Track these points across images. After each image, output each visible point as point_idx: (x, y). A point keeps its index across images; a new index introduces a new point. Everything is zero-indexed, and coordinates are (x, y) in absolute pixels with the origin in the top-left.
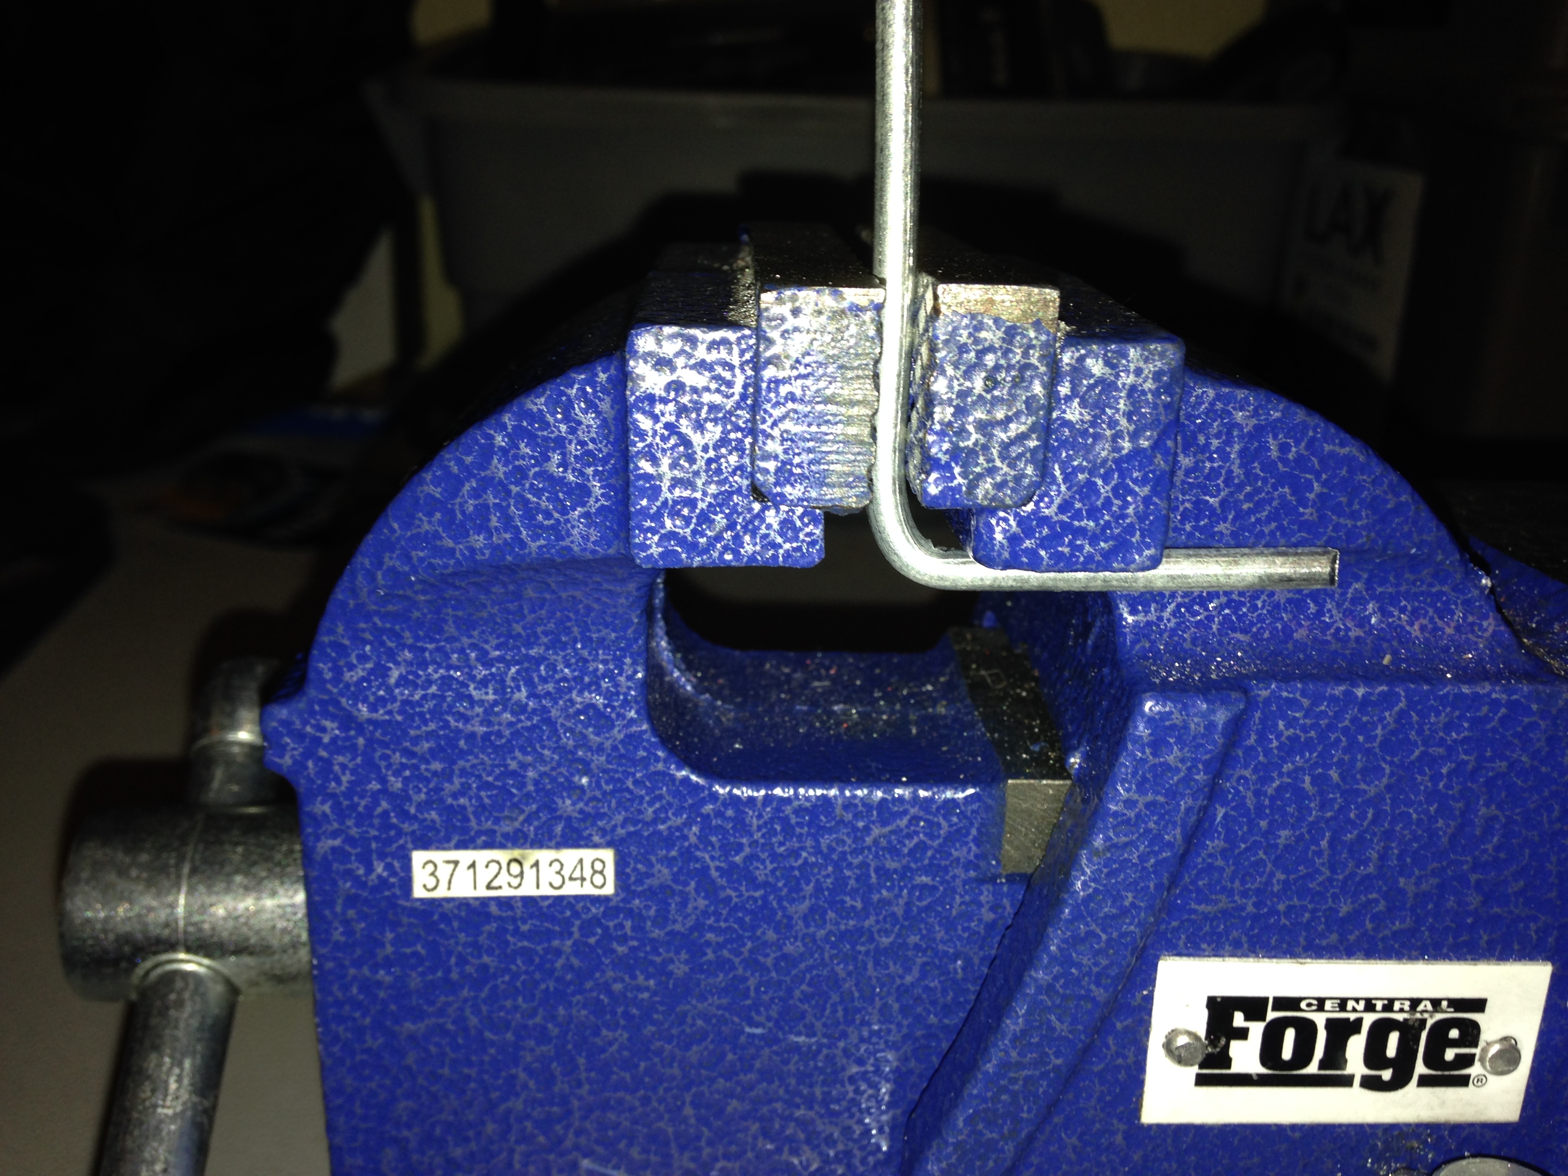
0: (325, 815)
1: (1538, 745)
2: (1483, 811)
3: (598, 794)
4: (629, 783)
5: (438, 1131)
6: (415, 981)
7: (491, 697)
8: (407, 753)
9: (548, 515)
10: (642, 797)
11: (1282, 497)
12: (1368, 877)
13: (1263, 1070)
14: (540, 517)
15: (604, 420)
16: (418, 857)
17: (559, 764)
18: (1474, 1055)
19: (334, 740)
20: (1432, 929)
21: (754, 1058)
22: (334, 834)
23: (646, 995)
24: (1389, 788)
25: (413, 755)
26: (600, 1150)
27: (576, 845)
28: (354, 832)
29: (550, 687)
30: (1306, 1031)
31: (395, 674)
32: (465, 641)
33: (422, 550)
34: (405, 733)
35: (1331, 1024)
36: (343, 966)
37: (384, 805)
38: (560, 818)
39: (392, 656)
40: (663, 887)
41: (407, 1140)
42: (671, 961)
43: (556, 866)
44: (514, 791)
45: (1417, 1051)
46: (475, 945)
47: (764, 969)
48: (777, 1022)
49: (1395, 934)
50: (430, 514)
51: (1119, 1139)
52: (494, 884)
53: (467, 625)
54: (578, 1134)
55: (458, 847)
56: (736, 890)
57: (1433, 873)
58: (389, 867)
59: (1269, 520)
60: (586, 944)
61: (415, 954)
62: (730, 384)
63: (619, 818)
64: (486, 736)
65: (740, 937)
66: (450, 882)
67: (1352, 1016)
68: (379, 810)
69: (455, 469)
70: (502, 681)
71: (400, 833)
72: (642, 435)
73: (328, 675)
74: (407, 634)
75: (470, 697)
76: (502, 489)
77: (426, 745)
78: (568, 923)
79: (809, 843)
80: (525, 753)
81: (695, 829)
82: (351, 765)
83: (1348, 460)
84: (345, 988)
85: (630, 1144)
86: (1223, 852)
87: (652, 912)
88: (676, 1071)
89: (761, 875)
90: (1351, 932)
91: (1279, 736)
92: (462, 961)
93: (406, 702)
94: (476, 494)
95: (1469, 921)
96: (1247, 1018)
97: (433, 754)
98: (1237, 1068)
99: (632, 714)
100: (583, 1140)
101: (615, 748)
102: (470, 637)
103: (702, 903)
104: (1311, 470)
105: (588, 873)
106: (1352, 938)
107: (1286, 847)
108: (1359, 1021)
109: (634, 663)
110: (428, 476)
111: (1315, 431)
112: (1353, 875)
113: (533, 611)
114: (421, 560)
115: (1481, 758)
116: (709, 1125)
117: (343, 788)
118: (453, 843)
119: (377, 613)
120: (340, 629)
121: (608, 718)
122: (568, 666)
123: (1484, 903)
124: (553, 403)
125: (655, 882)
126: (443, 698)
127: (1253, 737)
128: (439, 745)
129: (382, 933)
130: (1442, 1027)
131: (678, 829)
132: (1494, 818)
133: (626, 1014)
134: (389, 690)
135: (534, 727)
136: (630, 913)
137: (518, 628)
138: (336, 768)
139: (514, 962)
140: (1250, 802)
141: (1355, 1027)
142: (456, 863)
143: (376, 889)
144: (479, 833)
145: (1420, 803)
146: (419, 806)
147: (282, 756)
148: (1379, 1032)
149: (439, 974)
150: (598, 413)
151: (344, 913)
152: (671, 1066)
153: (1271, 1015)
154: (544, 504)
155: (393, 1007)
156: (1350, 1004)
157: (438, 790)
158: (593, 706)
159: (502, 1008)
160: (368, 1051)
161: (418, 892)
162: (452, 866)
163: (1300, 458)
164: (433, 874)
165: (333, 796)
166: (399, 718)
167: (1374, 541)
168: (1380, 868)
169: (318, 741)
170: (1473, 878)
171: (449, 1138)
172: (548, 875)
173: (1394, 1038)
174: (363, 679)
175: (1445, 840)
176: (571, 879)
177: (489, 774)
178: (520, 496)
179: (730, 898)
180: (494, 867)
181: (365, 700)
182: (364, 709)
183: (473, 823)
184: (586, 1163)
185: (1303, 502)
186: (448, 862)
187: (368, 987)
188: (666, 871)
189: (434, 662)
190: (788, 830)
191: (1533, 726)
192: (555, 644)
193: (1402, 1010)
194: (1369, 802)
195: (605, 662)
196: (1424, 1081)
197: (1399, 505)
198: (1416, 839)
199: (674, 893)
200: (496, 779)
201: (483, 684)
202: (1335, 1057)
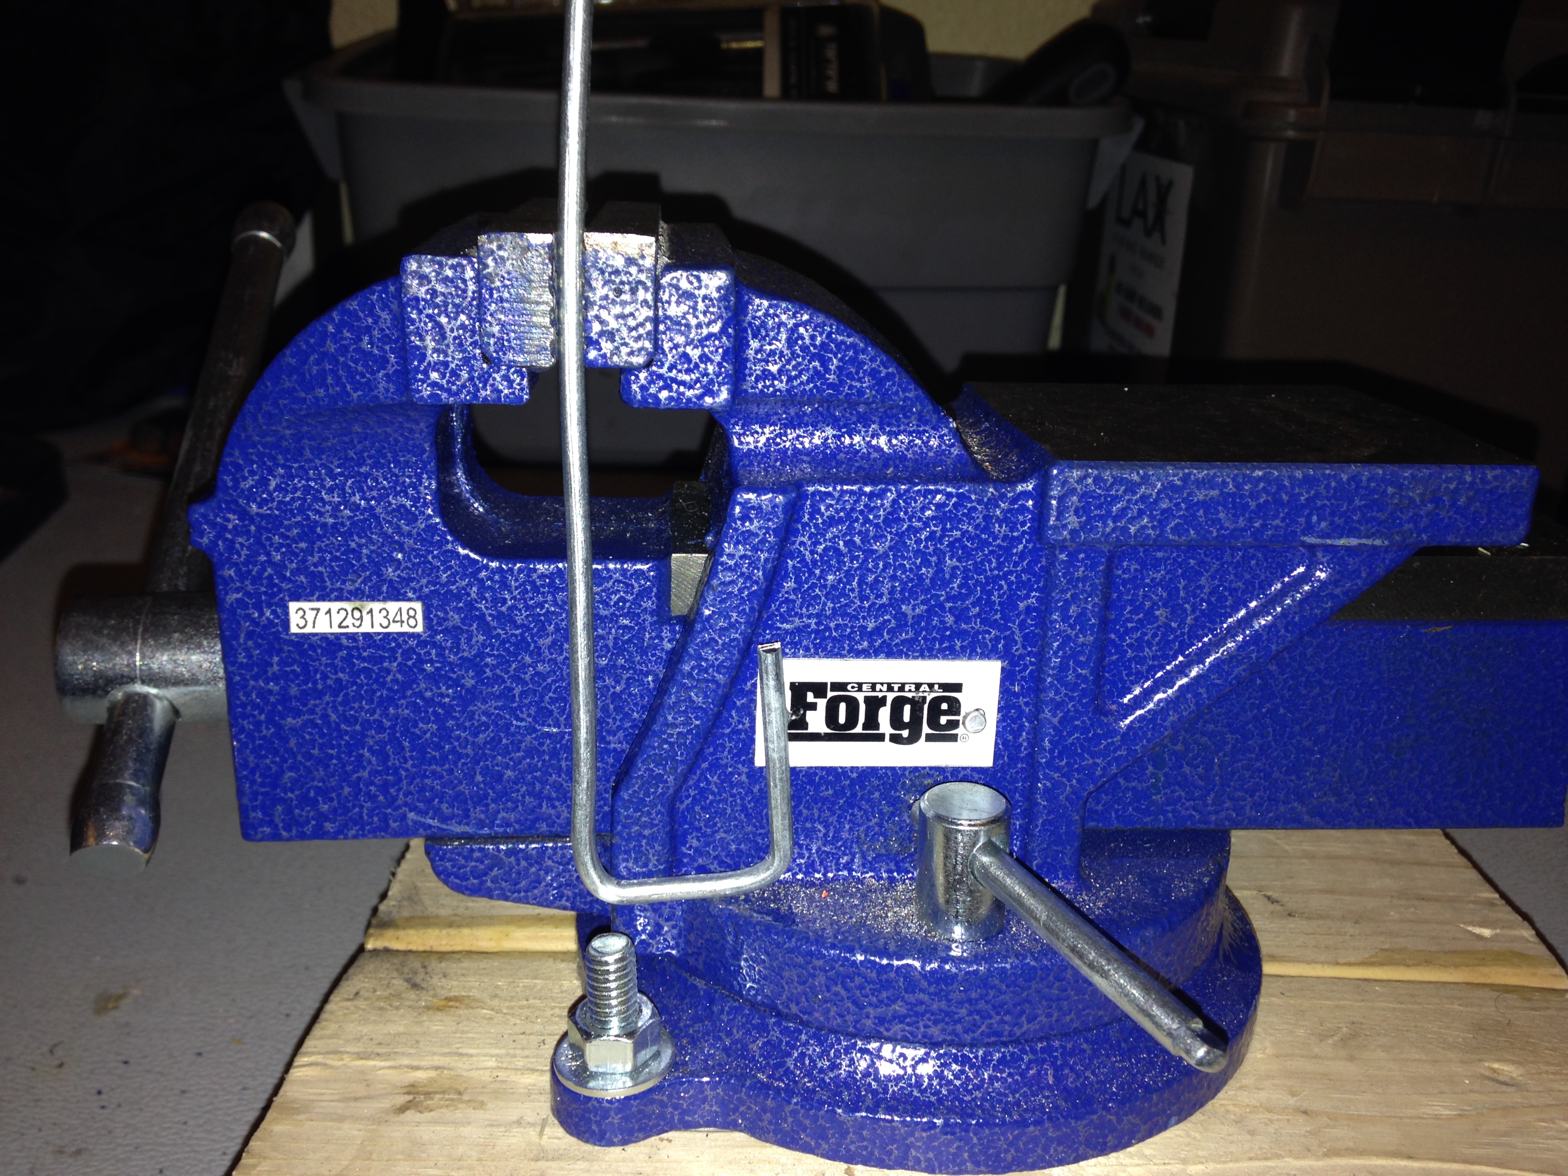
0: (230, 577)
1: (978, 521)
2: (949, 563)
3: (409, 565)
4: (430, 558)
5: (312, 794)
6: (294, 691)
7: (337, 499)
8: (282, 536)
9: (363, 375)
10: (438, 567)
11: (815, 368)
12: (883, 606)
13: (829, 731)
14: (358, 377)
15: (395, 315)
16: (293, 606)
17: (383, 545)
18: (958, 721)
19: (235, 527)
20: (925, 638)
21: (520, 742)
22: (238, 590)
23: (447, 700)
24: (891, 548)
25: (287, 537)
26: (421, 805)
27: (397, 599)
28: (250, 588)
29: (375, 493)
30: (852, 704)
31: (273, 484)
32: (318, 462)
33: (286, 399)
34: (281, 523)
35: (867, 699)
36: (245, 679)
37: (269, 570)
38: (385, 580)
39: (271, 471)
40: (455, 628)
41: (291, 800)
42: (464, 678)
43: (384, 613)
44: (354, 562)
45: (922, 718)
46: (332, 665)
47: (524, 683)
48: (534, 719)
49: (904, 642)
50: (290, 376)
51: (744, 778)
52: (344, 624)
53: (318, 451)
54: (406, 796)
55: (318, 600)
56: (503, 629)
57: (922, 603)
58: (274, 612)
59: (808, 382)
60: (406, 665)
61: (294, 671)
62: (465, 291)
63: (424, 581)
64: (334, 526)
65: (508, 661)
66: (314, 623)
67: (880, 695)
68: (266, 574)
69: (304, 347)
70: (343, 490)
71: (280, 590)
72: (413, 322)
73: (230, 484)
74: (280, 457)
75: (322, 499)
76: (334, 359)
77: (295, 531)
78: (393, 651)
80: (360, 537)
81: (475, 589)
82: (246, 544)
83: (853, 346)
84: (248, 695)
85: (441, 802)
86: (794, 590)
87: (449, 644)
88: (469, 750)
89: (519, 620)
90: (876, 641)
91: (822, 515)
92: (325, 677)
93: (280, 502)
94: (318, 362)
95: (948, 633)
96: (815, 697)
97: (300, 538)
98: (811, 729)
99: (430, 511)
100: (409, 799)
101: (419, 534)
102: (321, 459)
103: (481, 638)
104: (831, 352)
105: (405, 617)
106: (877, 644)
107: (832, 586)
108: (885, 698)
109: (429, 478)
110: (288, 352)
111: (831, 327)
112: (874, 604)
113: (360, 442)
114: (285, 405)
115: (944, 530)
116: (493, 788)
117: (242, 559)
118: (315, 597)
119: (260, 443)
120: (237, 453)
121: (414, 514)
122: (385, 479)
123: (956, 622)
124: (362, 305)
125: (450, 624)
126: (305, 500)
127: (807, 516)
128: (303, 531)
129: (271, 656)
130: (936, 702)
131: (463, 588)
132: (957, 567)
133: (434, 712)
134: (270, 494)
135: (365, 520)
136: (434, 645)
137: (351, 453)
138: (237, 546)
139: (359, 677)
140: (808, 557)
141: (882, 701)
142: (318, 610)
143: (265, 627)
144: (332, 590)
145: (910, 559)
146: (292, 572)
147: (202, 538)
148: (898, 705)
149: (310, 685)
150: (391, 311)
151: (245, 643)
152: (465, 747)
153: (830, 694)
154: (360, 368)
155: (280, 708)
156: (878, 687)
157: (304, 561)
158: (404, 506)
159: (352, 708)
160: (263, 738)
161: (294, 629)
162: (315, 612)
163: (823, 343)
164: (303, 617)
165: (236, 564)
166: (277, 512)
167: (875, 397)
168: (890, 599)
169: (224, 528)
170: (948, 605)
171: (320, 799)
172: (379, 618)
173: (907, 709)
174: (252, 487)
175: (928, 581)
176: (394, 621)
177: (338, 551)
178: (345, 364)
179: (499, 634)
180: (343, 613)
181: (254, 501)
182: (254, 506)
183: (328, 583)
184: (412, 815)
185: (828, 371)
186: (312, 609)
187: (262, 693)
188: (456, 617)
189: (298, 476)
190: (536, 589)
191: (974, 509)
192: (377, 465)
193: (910, 691)
194: (879, 558)
195: (410, 477)
196: (929, 738)
197: (888, 374)
198: (912, 580)
199: (462, 631)
200: (342, 554)
201: (331, 491)
202: (872, 721)
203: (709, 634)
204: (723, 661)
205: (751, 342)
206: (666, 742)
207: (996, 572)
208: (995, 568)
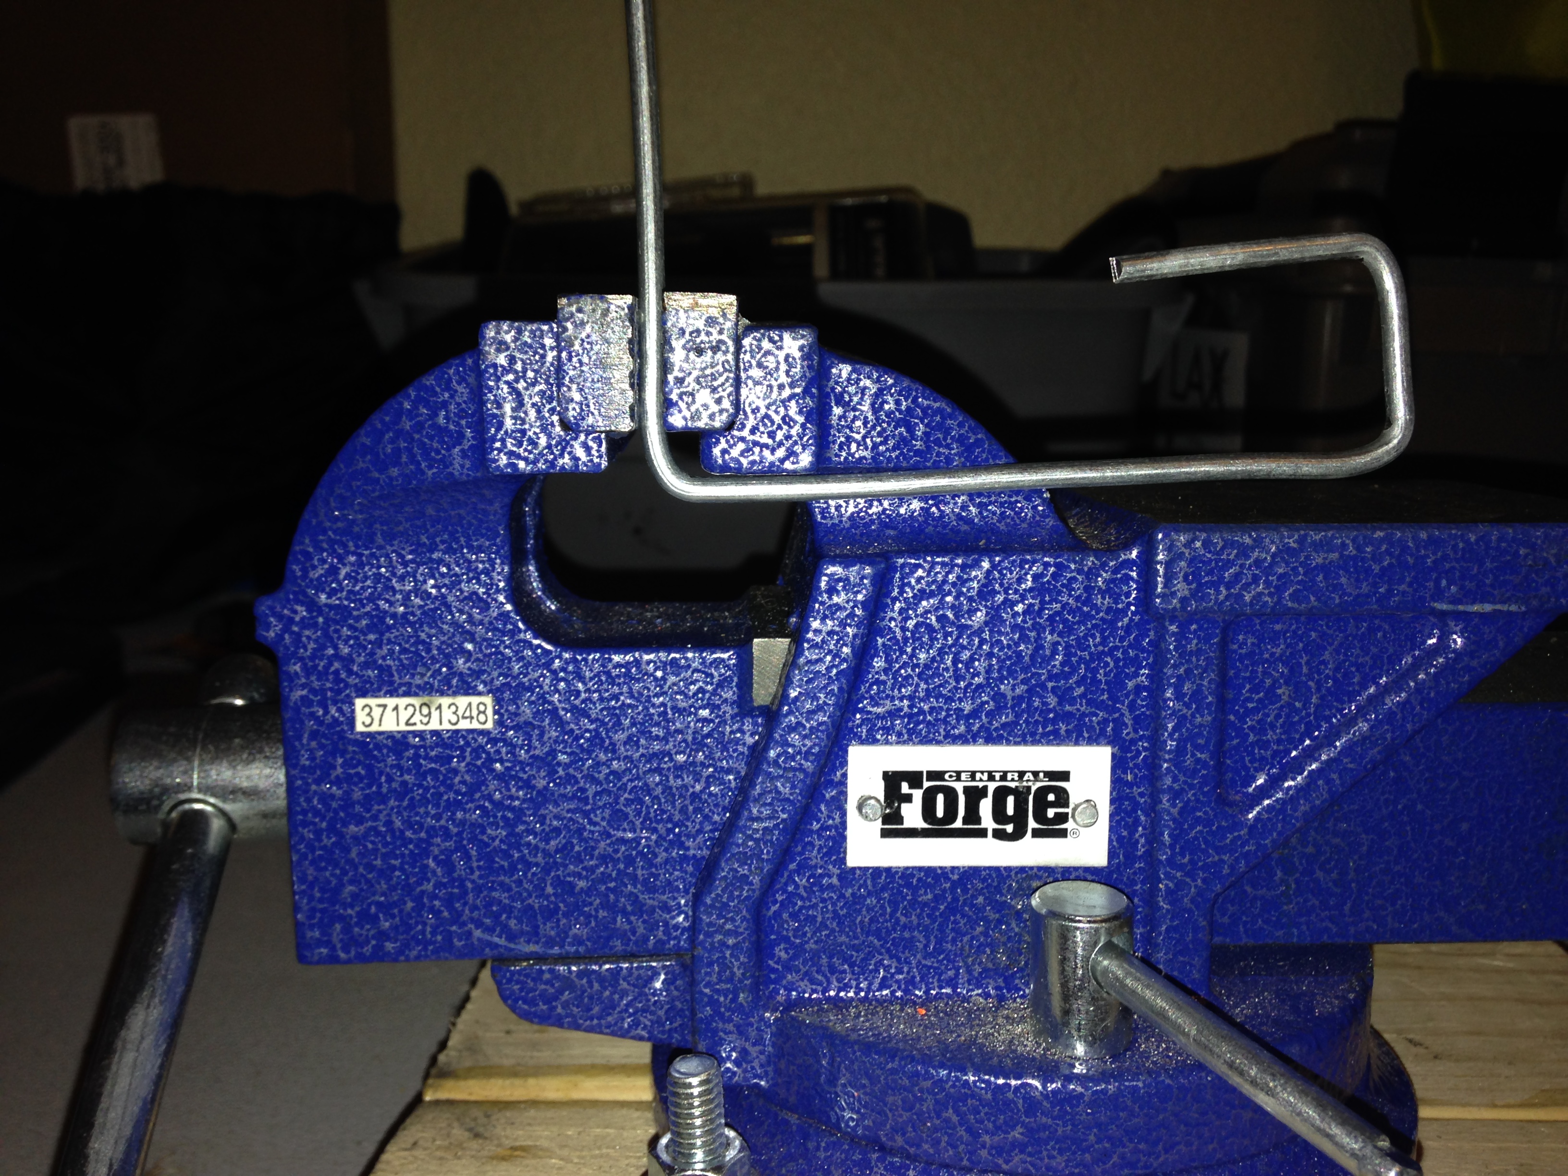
0: (296, 673)
1: (1078, 593)
2: (1049, 637)
3: (480, 656)
4: (502, 648)
5: (373, 909)
6: (357, 795)
7: (407, 588)
8: (351, 627)
9: (438, 452)
10: (510, 658)
11: (901, 434)
12: (979, 686)
13: (926, 826)
14: (433, 454)
15: (472, 386)
16: (359, 703)
17: (454, 635)
18: (1067, 814)
19: (303, 618)
20: (1026, 722)
21: (594, 848)
22: (303, 686)
23: (517, 803)
24: (986, 623)
25: (356, 629)
26: (488, 921)
27: (467, 694)
28: (316, 684)
29: (447, 581)
30: (951, 796)
32: (389, 548)
33: (359, 480)
34: (350, 614)
35: (966, 790)
36: (308, 784)
37: (337, 665)
38: (455, 673)
39: (341, 559)
40: (527, 723)
41: (351, 916)
42: (535, 778)
43: (453, 708)
44: (423, 654)
45: (1027, 811)
46: (399, 767)
47: (598, 782)
48: (609, 822)
49: (1004, 726)
50: (364, 456)
51: (835, 880)
52: (412, 721)
53: (390, 537)
54: (472, 911)
55: (385, 696)
56: (577, 724)
57: (1023, 682)
58: (340, 710)
59: (894, 449)
60: (475, 765)
61: (358, 774)
62: (543, 357)
63: (495, 674)
64: (404, 615)
65: (581, 759)
66: (381, 720)
68: (332, 669)
69: (379, 426)
70: (415, 577)
71: (347, 686)
72: (490, 390)
73: (299, 574)
74: (351, 544)
75: (393, 588)
76: (409, 437)
77: (364, 622)
78: (462, 749)
79: (625, 689)
80: (431, 627)
81: (547, 681)
82: (314, 637)
83: (940, 411)
84: (309, 800)
85: (509, 918)
86: (885, 670)
87: (520, 741)
88: (540, 858)
89: (593, 713)
90: (973, 724)
91: (913, 588)
92: (390, 779)
93: (350, 592)
94: (392, 441)
95: (1051, 715)
96: (910, 787)
97: (370, 628)
98: (908, 824)
99: (502, 599)
100: (476, 914)
101: (491, 623)
102: (392, 545)
103: (554, 734)
104: (917, 417)
105: (475, 713)
106: (975, 728)
107: (925, 665)
108: (985, 788)
109: (502, 563)
110: (363, 432)
111: (917, 391)
112: (970, 684)
113: (433, 526)
114: (358, 487)
115: (1043, 602)
116: (564, 901)
117: (308, 653)
118: (382, 693)
119: (331, 529)
120: (307, 541)
121: (486, 602)
122: (458, 565)
123: (1060, 703)
124: (438, 379)
125: (522, 719)
126: (375, 588)
127: (896, 590)
128: (372, 622)
129: (335, 758)
130: (1042, 793)
131: (536, 680)
132: (1058, 643)
133: (504, 817)
134: (340, 583)
135: (437, 609)
136: (505, 742)
137: (424, 539)
138: (304, 639)
139: (425, 779)
140: (899, 634)
141: (983, 792)
142: (385, 706)
143: (330, 726)
144: (401, 685)
145: (1008, 634)
146: (359, 666)
147: (268, 631)
148: (1001, 795)
149: (374, 788)
150: (468, 384)
151: (308, 744)
152: (536, 856)
153: (926, 784)
154: (435, 445)
155: (342, 814)
156: (978, 776)
157: (372, 654)
158: (475, 593)
159: (417, 814)
160: (324, 848)
161: (359, 728)
162: (381, 709)
163: (909, 409)
164: (369, 714)
165: (302, 659)
166: (346, 603)
168: (987, 679)
169: (291, 621)
170: (1050, 685)
171: (381, 915)
172: (448, 714)
173: (1011, 800)
174: (322, 575)
175: (1027, 658)
176: (464, 717)
177: (407, 642)
178: (420, 441)
179: (572, 731)
180: (411, 709)
181: (323, 591)
182: (323, 597)
183: (396, 677)
184: (478, 933)
185: (914, 437)
186: (379, 706)
187: (325, 798)
188: (528, 711)
189: (369, 563)
190: (612, 680)
191: (1074, 579)
192: (449, 551)
193: (1013, 780)
194: (975, 633)
195: (483, 562)
196: (1036, 834)
197: (977, 440)
198: (1008, 658)
199: (534, 727)
200: (411, 646)
201: (402, 579)
202: (973, 815)
203: (796, 717)
204: (811, 748)
205: (835, 408)
206: (750, 838)
207: (1100, 648)
208: (1100, 644)
